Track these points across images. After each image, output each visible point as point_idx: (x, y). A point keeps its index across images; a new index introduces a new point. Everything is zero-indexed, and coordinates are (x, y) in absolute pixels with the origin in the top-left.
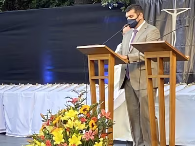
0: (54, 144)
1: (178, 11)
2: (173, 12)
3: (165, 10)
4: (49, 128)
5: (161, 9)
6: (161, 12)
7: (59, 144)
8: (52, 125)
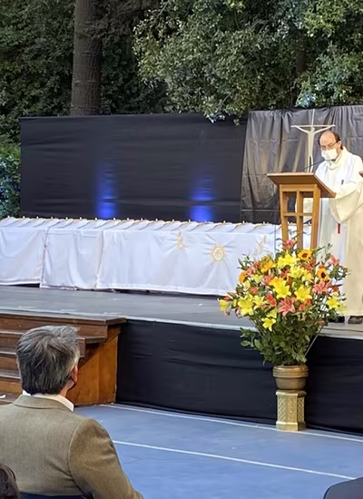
0: (278, 297)
1: (316, 129)
2: (309, 129)
3: (298, 127)
4: (257, 278)
5: (290, 124)
6: (290, 128)
7: (284, 297)
8: (258, 273)
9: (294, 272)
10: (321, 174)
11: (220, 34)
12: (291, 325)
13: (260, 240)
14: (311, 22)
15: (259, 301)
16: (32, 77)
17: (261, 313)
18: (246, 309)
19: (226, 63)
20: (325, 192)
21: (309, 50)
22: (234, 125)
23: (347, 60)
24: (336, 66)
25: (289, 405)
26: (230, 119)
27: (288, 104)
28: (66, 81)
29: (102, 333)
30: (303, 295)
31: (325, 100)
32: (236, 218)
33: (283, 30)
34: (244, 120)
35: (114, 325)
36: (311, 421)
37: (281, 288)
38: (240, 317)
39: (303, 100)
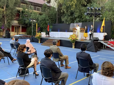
8: (71, 36)
9: (74, 36)
10: (76, 28)
11: (68, 17)
12: (74, 40)
13: (71, 33)
14: (76, 16)
15: (71, 38)
16: (53, 21)
17: (71, 39)
18: (70, 39)
19: (69, 19)
20: (77, 30)
21: (75, 18)
22: (69, 24)
24: (78, 19)
25: (73, 46)
27: (74, 23)
28: (56, 21)
29: (59, 41)
30: (75, 38)
31: (77, 22)
32: (69, 32)
33: (73, 17)
35: (60, 40)
36: (75, 48)
37: (73, 37)
38: (70, 40)
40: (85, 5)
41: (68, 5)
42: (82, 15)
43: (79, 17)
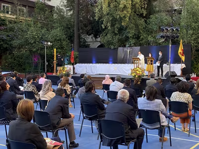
0: (137, 73)
5: (125, 49)
9: (139, 70)
11: (114, 36)
14: (129, 35)
15: (135, 74)
18: (133, 75)
19: (116, 40)
21: (127, 38)
22: (116, 49)
23: (134, 40)
24: (132, 41)
26: (115, 48)
27: (125, 46)
30: (141, 73)
31: (130, 46)
32: (117, 63)
34: (117, 49)
39: (127, 46)
40: (144, 15)
41: (118, 16)
42: (139, 32)
43: (135, 37)
